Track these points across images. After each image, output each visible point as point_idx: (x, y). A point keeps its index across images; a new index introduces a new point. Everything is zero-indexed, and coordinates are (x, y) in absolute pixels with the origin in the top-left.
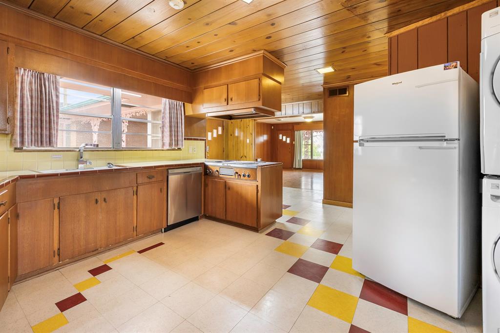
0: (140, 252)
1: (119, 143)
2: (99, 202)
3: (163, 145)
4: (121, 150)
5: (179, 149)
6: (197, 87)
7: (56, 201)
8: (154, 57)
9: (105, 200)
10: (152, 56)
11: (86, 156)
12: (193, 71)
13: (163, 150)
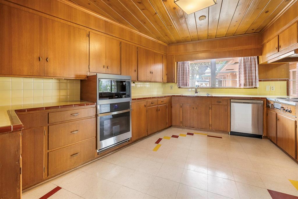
0: (208, 136)
1: (214, 85)
2: (194, 109)
3: (240, 85)
4: (216, 88)
5: (256, 88)
6: (263, 43)
7: (181, 105)
8: (227, 37)
9: (197, 108)
10: (225, 37)
11: (198, 90)
12: (260, 33)
13: (240, 88)
